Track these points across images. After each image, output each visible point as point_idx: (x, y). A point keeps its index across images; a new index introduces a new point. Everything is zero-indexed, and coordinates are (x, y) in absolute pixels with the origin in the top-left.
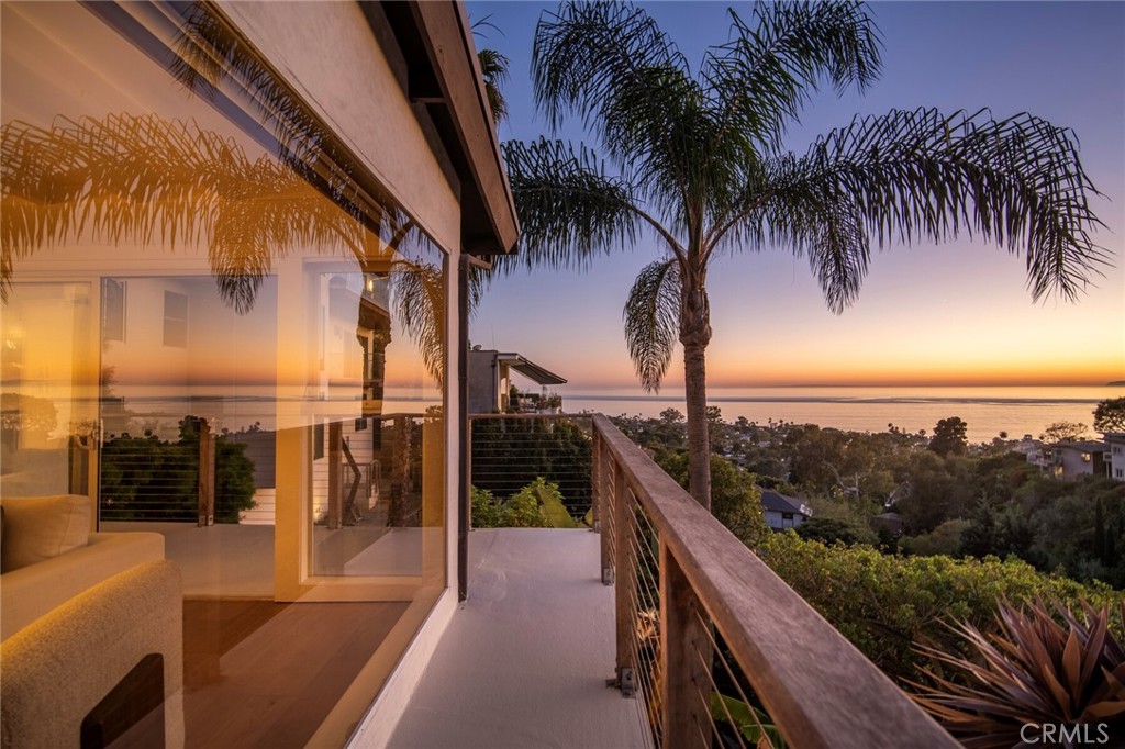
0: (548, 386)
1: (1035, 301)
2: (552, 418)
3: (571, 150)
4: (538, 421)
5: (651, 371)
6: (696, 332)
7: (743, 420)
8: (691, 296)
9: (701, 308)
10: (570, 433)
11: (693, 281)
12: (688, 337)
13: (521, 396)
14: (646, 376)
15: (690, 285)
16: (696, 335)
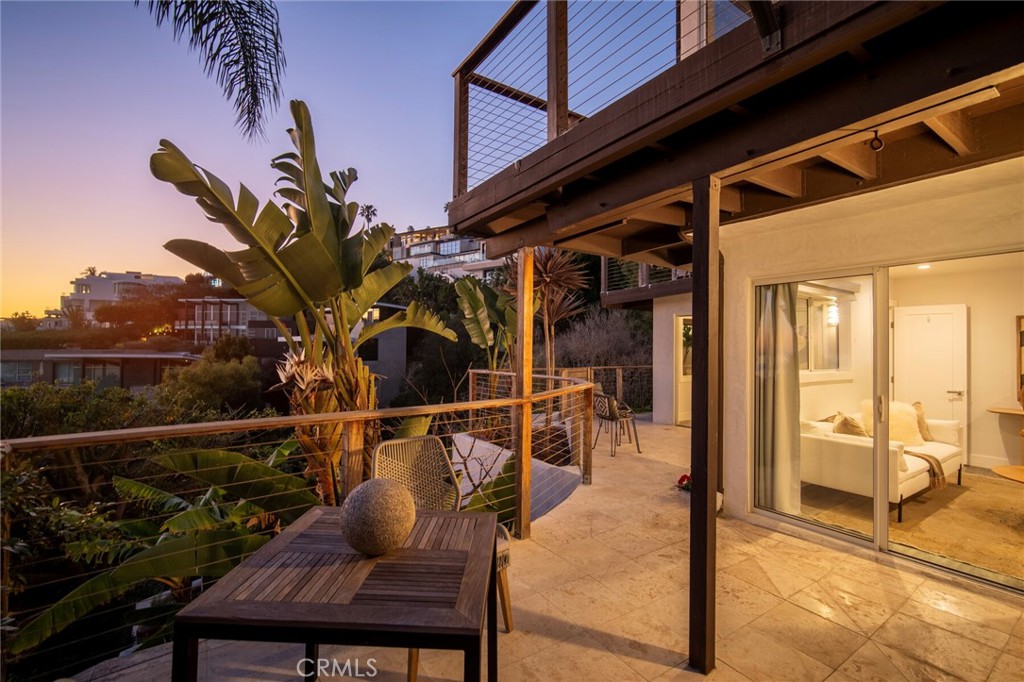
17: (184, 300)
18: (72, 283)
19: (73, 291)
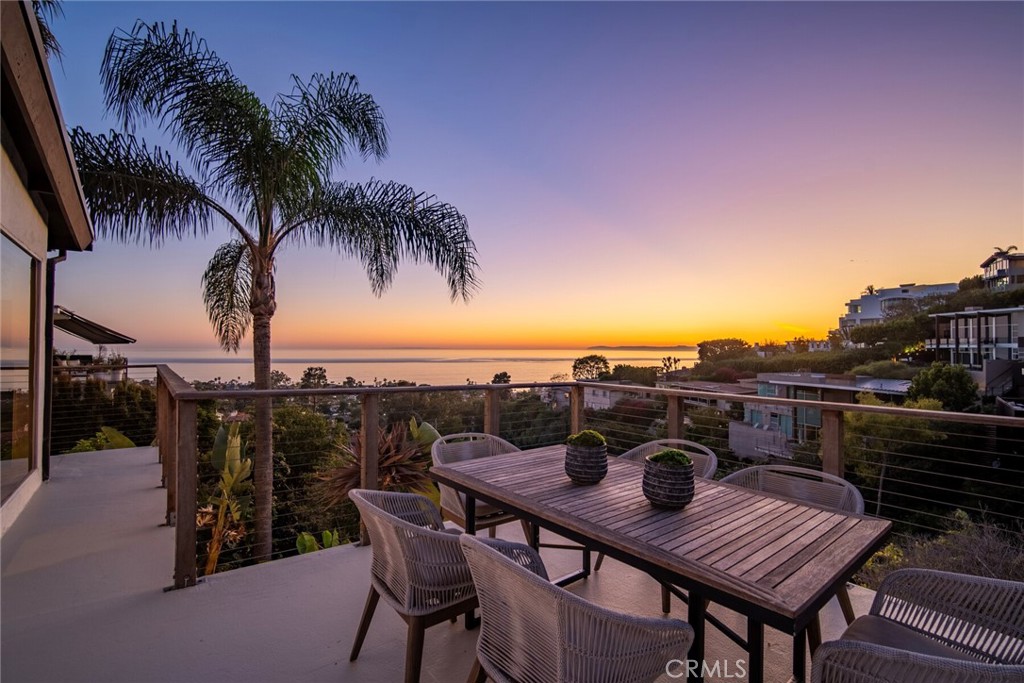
0: (107, 346)
1: (453, 301)
2: (113, 383)
3: (144, 146)
4: (92, 387)
5: (230, 333)
6: (263, 306)
7: (350, 381)
8: (259, 277)
9: (267, 287)
10: (139, 397)
11: (261, 266)
12: (256, 309)
13: (63, 358)
14: (225, 338)
15: (258, 268)
16: (263, 308)
17: (934, 315)
18: (846, 305)
19: (847, 312)
